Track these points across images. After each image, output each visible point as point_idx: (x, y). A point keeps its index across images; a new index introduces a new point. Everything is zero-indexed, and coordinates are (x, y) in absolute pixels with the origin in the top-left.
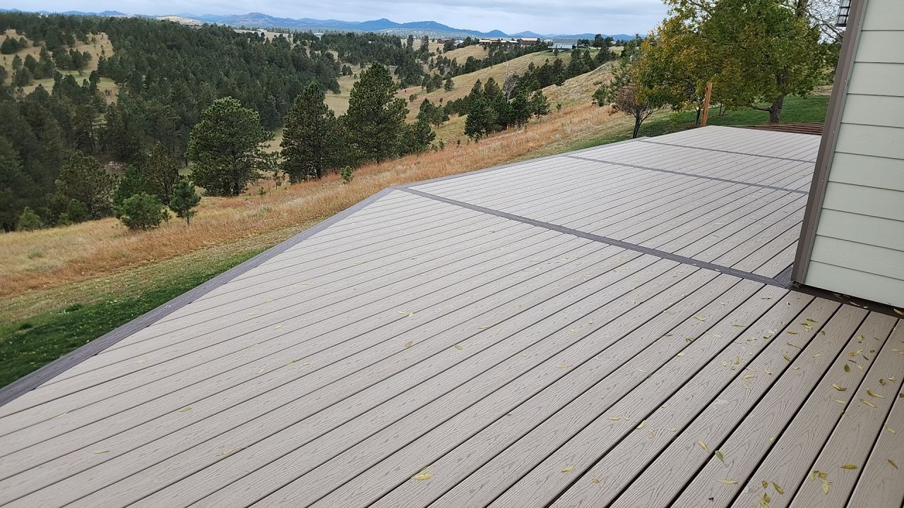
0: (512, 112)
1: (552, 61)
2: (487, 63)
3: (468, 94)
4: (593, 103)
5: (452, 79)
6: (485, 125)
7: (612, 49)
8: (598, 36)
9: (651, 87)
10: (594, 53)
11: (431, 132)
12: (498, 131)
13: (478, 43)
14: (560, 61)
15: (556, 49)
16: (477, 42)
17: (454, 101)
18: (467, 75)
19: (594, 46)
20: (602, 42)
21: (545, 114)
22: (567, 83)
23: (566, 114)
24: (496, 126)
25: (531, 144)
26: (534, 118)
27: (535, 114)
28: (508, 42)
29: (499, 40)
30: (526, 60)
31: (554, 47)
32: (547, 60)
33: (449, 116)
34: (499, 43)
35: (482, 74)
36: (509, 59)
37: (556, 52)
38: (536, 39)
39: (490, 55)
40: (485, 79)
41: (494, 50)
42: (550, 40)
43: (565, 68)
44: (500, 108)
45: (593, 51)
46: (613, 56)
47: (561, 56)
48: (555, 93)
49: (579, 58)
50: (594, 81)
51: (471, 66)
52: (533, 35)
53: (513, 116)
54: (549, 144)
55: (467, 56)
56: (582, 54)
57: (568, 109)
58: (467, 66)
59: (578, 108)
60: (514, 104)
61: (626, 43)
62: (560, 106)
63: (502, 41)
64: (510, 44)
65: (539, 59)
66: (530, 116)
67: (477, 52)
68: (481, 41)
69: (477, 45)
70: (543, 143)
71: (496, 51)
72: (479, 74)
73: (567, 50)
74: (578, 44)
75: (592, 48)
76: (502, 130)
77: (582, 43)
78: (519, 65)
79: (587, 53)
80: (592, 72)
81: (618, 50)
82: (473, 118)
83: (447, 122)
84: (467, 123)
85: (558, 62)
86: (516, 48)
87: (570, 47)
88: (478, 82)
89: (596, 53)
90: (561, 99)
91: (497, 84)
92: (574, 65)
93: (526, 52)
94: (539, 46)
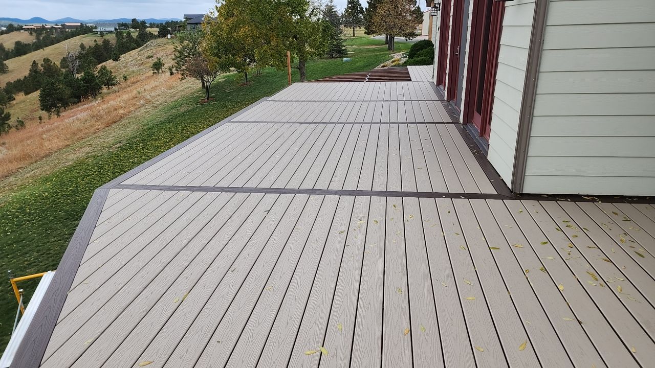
0: (84, 86)
1: (100, 42)
2: (37, 46)
3: (27, 73)
4: (154, 73)
5: (5, 62)
6: (61, 100)
7: (148, 30)
8: (134, 20)
9: (220, 58)
10: (135, 34)
11: (5, 113)
12: (75, 103)
13: (23, 29)
14: (108, 41)
15: (101, 32)
16: (20, 28)
17: (12, 82)
18: (19, 58)
19: (133, 28)
20: (137, 24)
21: (114, 85)
22: (123, 57)
23: (134, 83)
24: (72, 100)
25: (121, 111)
26: (105, 90)
27: (105, 85)
28: (53, 27)
29: (43, 26)
30: (76, 41)
31: (98, 29)
32: (95, 41)
33: (13, 95)
34: (43, 28)
35: (38, 56)
36: (58, 41)
37: (102, 34)
38: (79, 24)
39: (38, 38)
40: (40, 60)
41: (41, 34)
42: (91, 25)
43: (113, 46)
44: (71, 83)
45: (133, 32)
46: (151, 36)
47: (107, 37)
48: (115, 67)
49: (123, 38)
50: (146, 55)
51: (21, 50)
52: (76, 21)
53: (85, 89)
54: (136, 109)
55: (14, 41)
56: (125, 34)
57: (133, 79)
58: (16, 50)
59: (143, 77)
60: (84, 79)
61: (158, 25)
62: (126, 77)
63: (46, 27)
64: (55, 28)
65: (88, 40)
66: (101, 88)
67: (24, 37)
68: (24, 27)
69: (22, 31)
70: (132, 109)
71: (43, 35)
72: (33, 57)
73: (111, 32)
74: (119, 27)
75: (132, 30)
76: (78, 102)
77: (122, 26)
78: (71, 46)
79: (129, 34)
80: (140, 49)
81: (155, 31)
82: (46, 95)
83: (14, 102)
84: (41, 100)
85: (106, 42)
86: (62, 32)
87: (113, 29)
88: (34, 62)
89: (137, 34)
90: (123, 71)
91: (54, 63)
92: (122, 44)
93: (73, 35)
94: (83, 29)
